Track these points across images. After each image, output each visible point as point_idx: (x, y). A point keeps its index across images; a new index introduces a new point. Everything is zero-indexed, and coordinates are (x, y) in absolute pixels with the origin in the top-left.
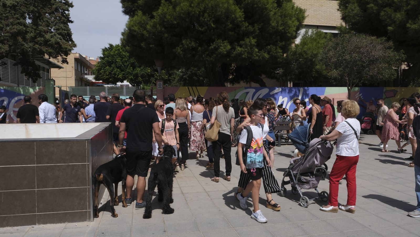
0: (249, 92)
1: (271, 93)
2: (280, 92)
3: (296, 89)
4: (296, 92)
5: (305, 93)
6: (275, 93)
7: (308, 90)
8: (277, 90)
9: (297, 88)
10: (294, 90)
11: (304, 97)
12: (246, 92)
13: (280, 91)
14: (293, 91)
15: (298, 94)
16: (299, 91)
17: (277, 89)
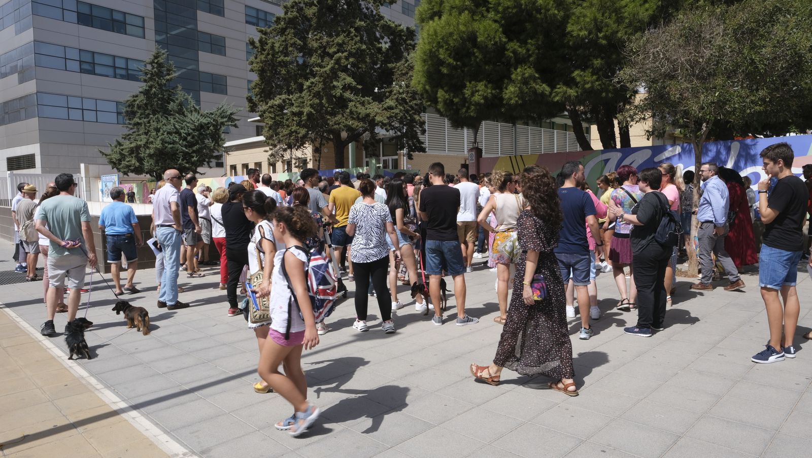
0: (610, 159)
1: (656, 159)
2: (677, 157)
3: (719, 147)
4: (718, 153)
5: (744, 154)
6: (664, 158)
7: (755, 145)
8: (671, 151)
9: (722, 142)
10: (715, 150)
11: (742, 164)
12: (604, 160)
13: (677, 153)
14: (710, 151)
15: (723, 157)
16: (728, 150)
17: (670, 149)
